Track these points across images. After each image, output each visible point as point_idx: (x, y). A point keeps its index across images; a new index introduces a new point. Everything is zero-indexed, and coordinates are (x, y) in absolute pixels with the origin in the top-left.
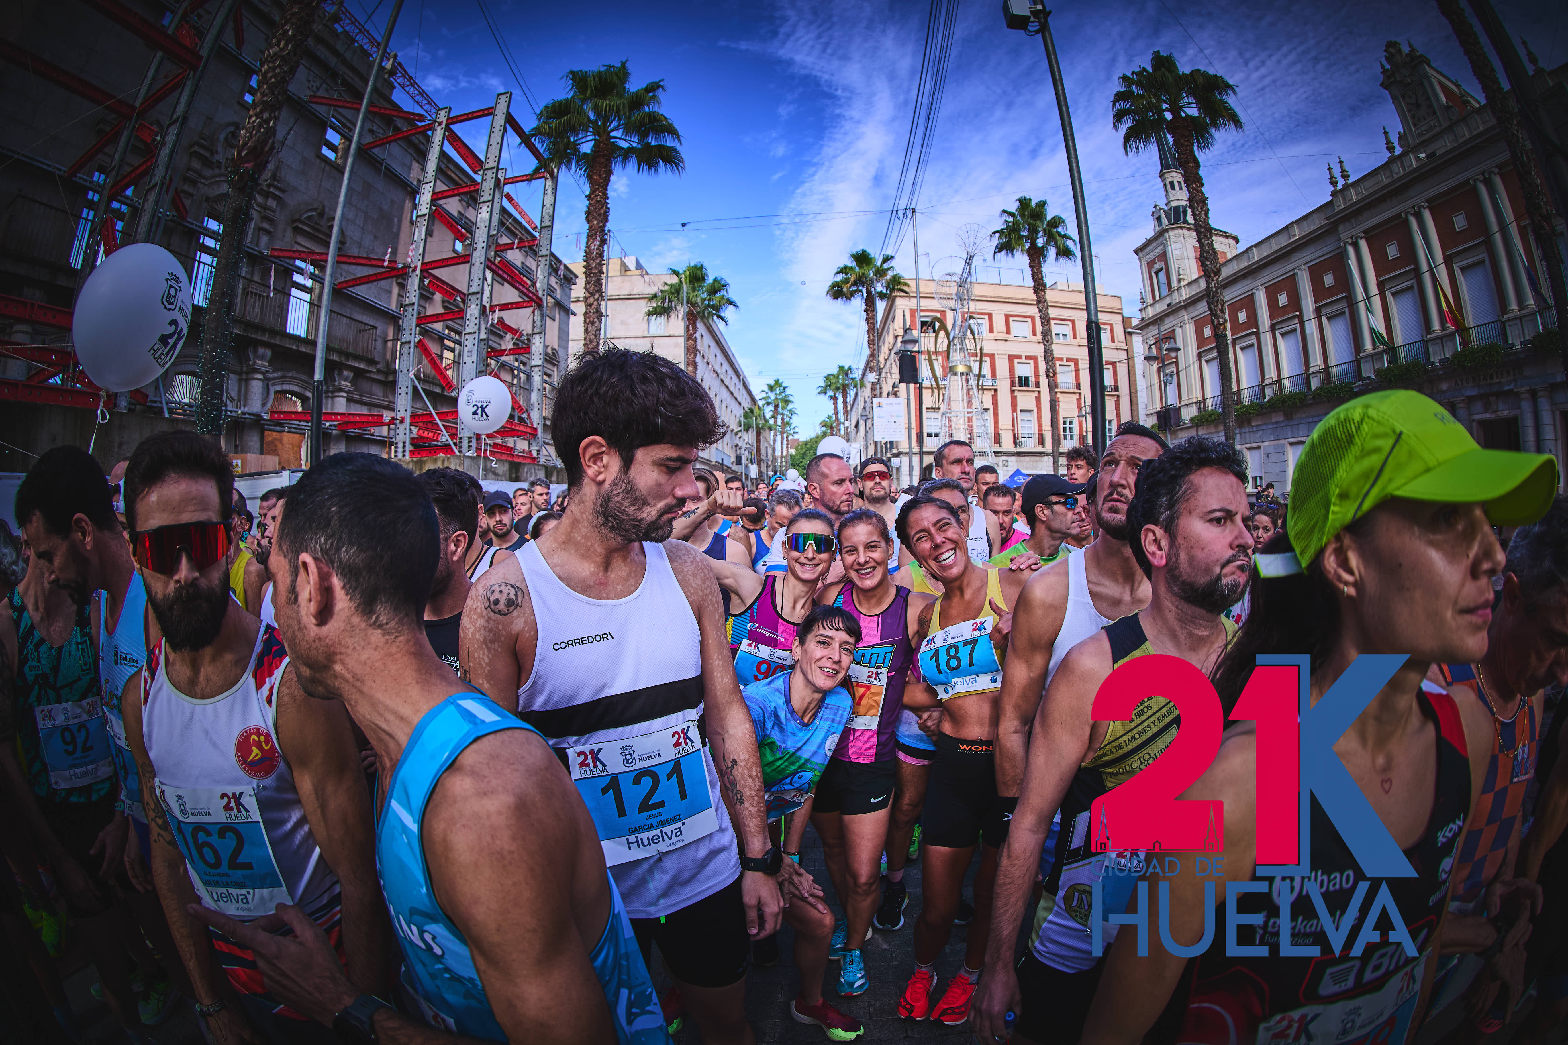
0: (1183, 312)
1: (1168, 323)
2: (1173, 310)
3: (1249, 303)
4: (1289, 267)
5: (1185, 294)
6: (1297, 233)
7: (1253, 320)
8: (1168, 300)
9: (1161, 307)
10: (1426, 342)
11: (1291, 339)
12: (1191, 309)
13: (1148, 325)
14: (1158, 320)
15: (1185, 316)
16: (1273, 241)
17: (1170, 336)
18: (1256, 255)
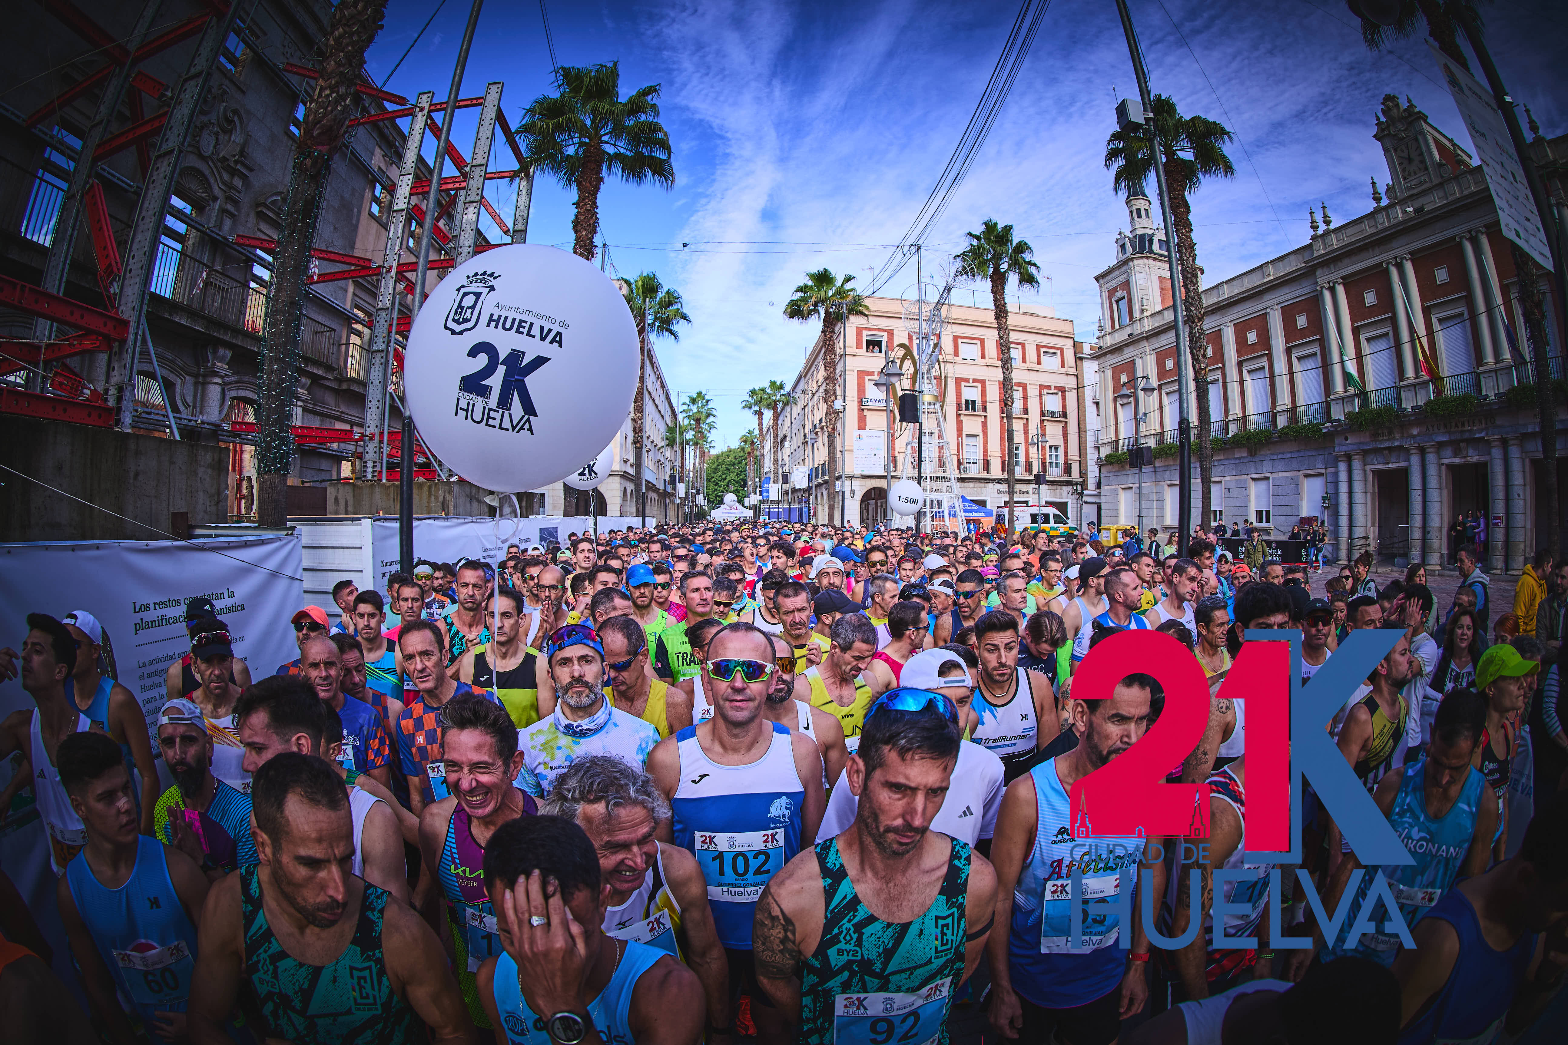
0: (1145, 343)
1: (1128, 353)
2: (1133, 341)
3: (1216, 338)
4: (1261, 307)
5: (1148, 325)
6: (1272, 274)
7: (1219, 356)
8: (1129, 330)
9: (1121, 336)
10: (1398, 390)
11: (1259, 376)
12: (1153, 340)
13: (1105, 354)
14: (1117, 349)
15: (1147, 347)
16: (1245, 279)
17: (1130, 366)
18: (1226, 292)
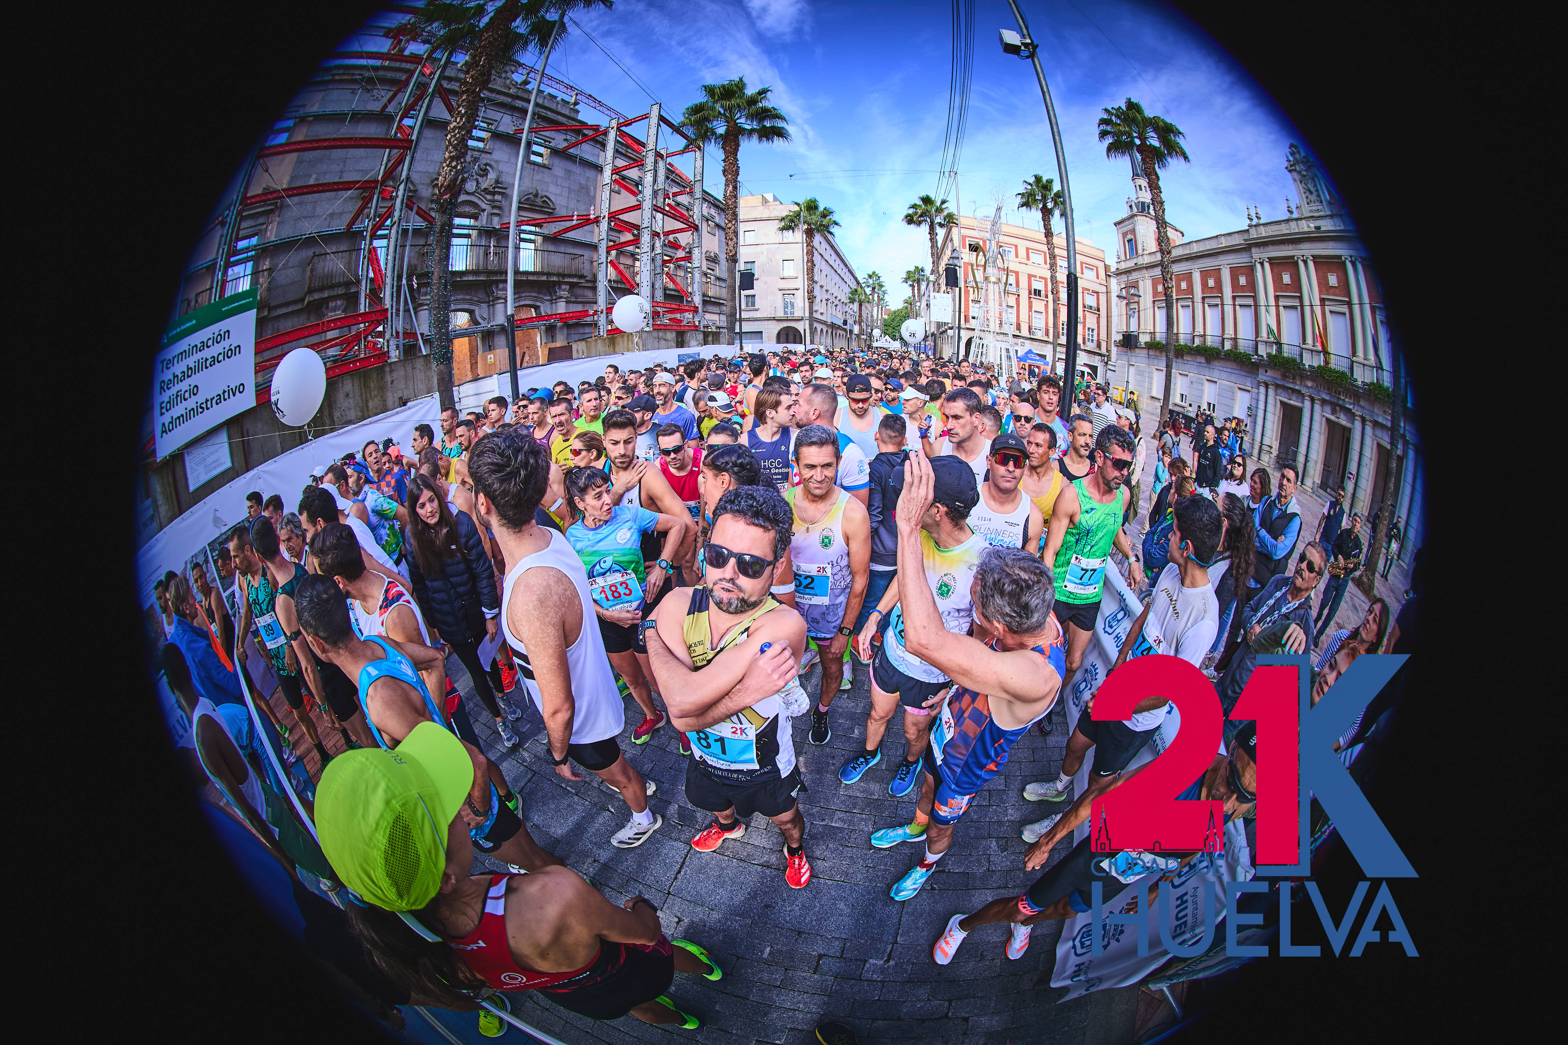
0: (1145, 271)
1: (1134, 276)
2: (1137, 268)
3: (1188, 277)
4: (1217, 263)
5: (1147, 260)
6: (1224, 243)
7: (1190, 289)
8: (1135, 261)
9: (1130, 264)
10: (1301, 349)
11: (1215, 310)
12: (1150, 270)
13: (1121, 274)
14: (1128, 272)
15: (1146, 274)
16: (1207, 242)
17: (1135, 285)
18: (1195, 248)
